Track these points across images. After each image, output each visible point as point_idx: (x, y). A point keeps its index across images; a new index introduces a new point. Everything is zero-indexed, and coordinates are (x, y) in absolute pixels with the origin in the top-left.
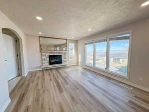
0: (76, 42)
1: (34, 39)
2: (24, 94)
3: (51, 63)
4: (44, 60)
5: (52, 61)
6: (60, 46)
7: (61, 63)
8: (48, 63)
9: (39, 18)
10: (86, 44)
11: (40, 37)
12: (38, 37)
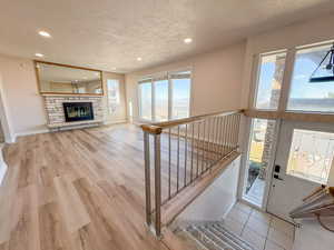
0: (122, 77)
1: (21, 65)
2: (28, 160)
3: (68, 119)
4: (53, 112)
5: (72, 115)
6: (86, 84)
7: (92, 118)
8: (63, 119)
9: (44, 34)
10: (140, 83)
11: (36, 62)
12: (32, 63)
